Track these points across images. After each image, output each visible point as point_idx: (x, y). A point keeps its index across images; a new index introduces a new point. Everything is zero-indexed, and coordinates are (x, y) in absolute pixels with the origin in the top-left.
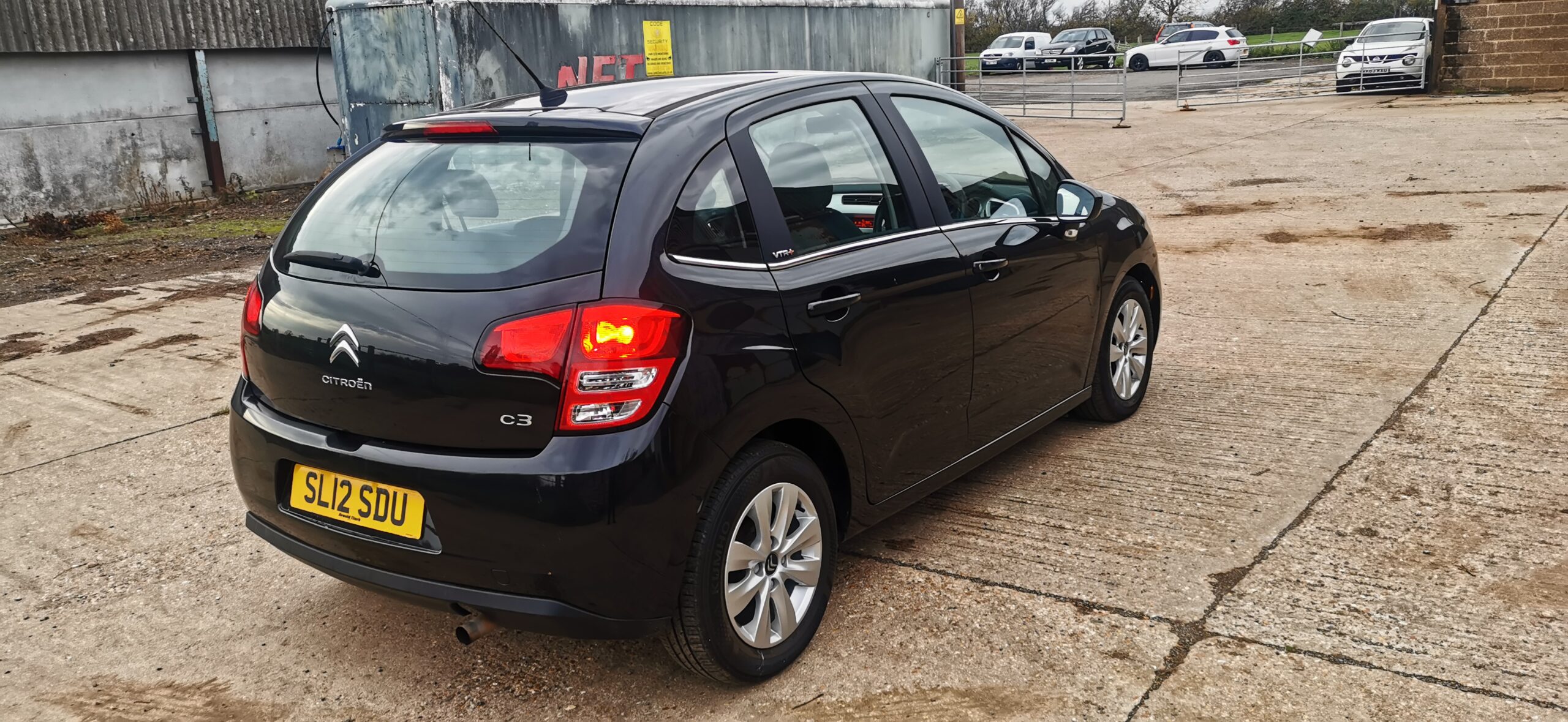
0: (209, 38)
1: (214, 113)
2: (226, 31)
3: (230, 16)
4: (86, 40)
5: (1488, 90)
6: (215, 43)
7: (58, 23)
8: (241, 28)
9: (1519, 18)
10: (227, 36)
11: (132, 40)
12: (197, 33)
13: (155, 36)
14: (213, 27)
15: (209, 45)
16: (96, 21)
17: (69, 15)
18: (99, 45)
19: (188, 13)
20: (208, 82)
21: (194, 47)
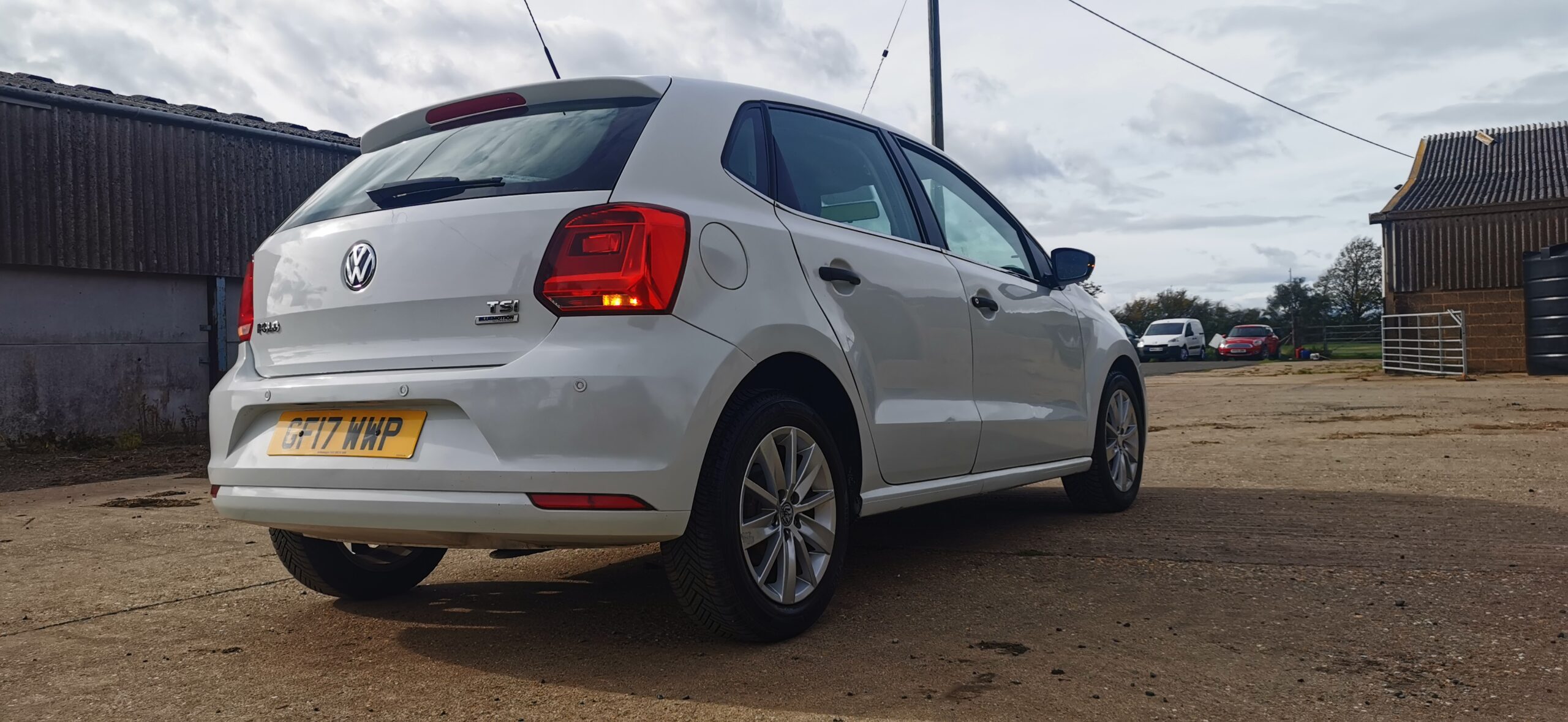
0: (231, 266)
1: (227, 342)
4: (110, 259)
6: (237, 270)
7: (85, 239)
11: (156, 262)
12: (221, 260)
13: (179, 259)
14: (238, 255)
15: (231, 274)
16: (123, 239)
17: (97, 232)
18: (122, 265)
19: (216, 239)
20: (225, 310)
21: (216, 274)
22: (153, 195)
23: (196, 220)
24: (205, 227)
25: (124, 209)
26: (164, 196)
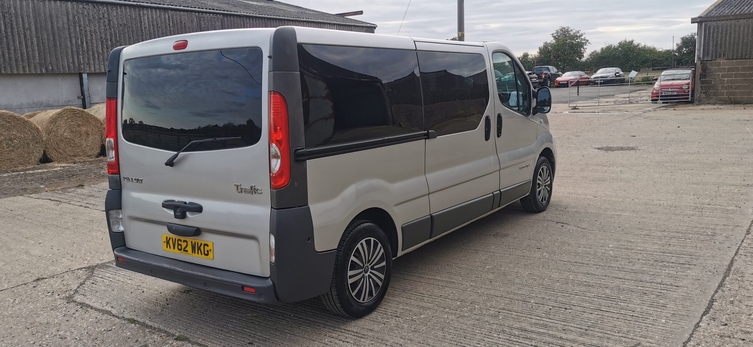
0: (90, 67)
1: (90, 104)
2: (99, 64)
3: (101, 57)
4: (27, 68)
5: (723, 102)
6: (93, 69)
7: (14, 59)
9: (737, 68)
10: (99, 67)
11: (51, 68)
12: (84, 65)
13: (62, 66)
14: (92, 62)
15: (90, 71)
16: (33, 58)
17: (20, 55)
18: (34, 70)
19: (80, 55)
20: (88, 89)
21: (82, 72)
22: (46, 35)
23: (70, 46)
24: (75, 49)
25: (32, 43)
26: (52, 36)
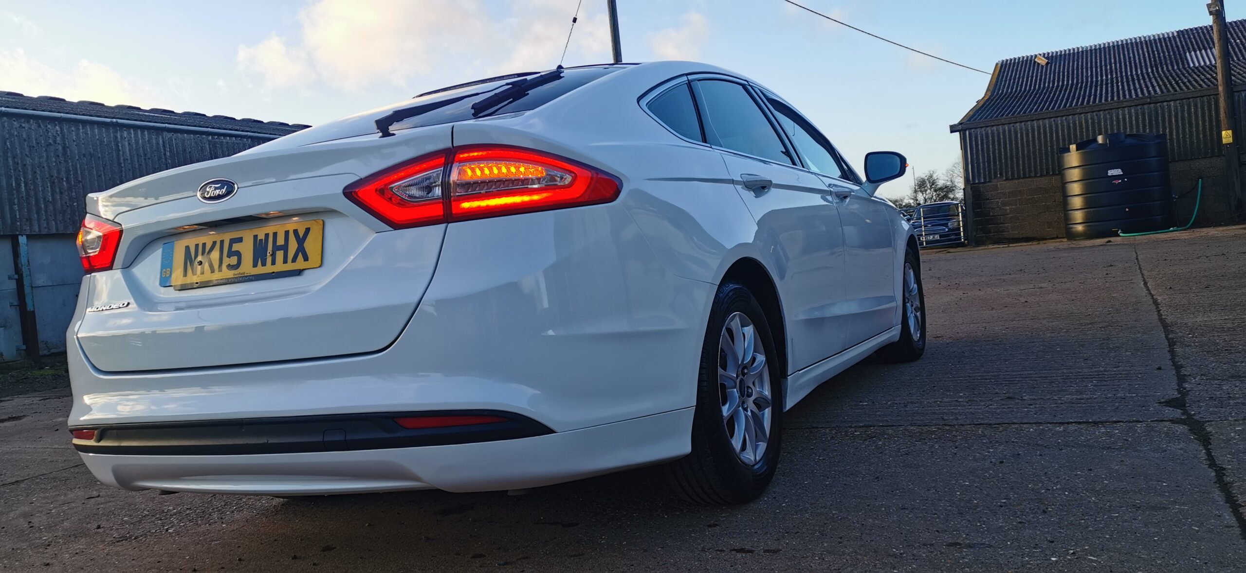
0: (31, 226)
1: (32, 287)
2: (47, 219)
3: (51, 208)
6: (36, 228)
8: (60, 217)
9: (1020, 191)
10: (48, 224)
12: (21, 221)
14: (36, 216)
15: (31, 231)
19: (15, 205)
20: (28, 262)
21: (17, 233)
